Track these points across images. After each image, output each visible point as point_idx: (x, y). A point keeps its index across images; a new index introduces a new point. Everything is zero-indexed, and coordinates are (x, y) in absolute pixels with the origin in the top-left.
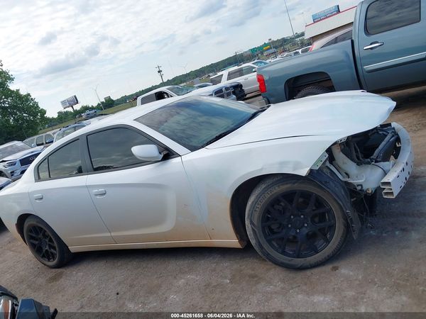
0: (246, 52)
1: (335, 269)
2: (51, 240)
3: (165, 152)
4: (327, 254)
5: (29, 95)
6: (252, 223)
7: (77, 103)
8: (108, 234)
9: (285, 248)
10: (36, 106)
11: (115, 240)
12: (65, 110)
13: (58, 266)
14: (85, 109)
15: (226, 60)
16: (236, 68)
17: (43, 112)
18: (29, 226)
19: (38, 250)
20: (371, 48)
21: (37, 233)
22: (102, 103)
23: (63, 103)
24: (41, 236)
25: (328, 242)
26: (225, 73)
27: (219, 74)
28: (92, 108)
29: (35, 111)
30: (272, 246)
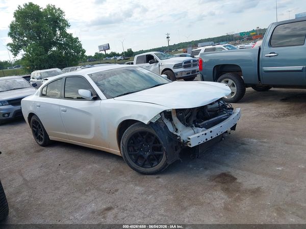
0: (236, 34)
1: (158, 178)
2: (41, 130)
3: (95, 96)
4: (156, 169)
5: (77, 38)
6: (122, 143)
7: (109, 49)
8: (66, 134)
9: (137, 160)
10: (80, 46)
11: (69, 138)
12: (100, 52)
13: (43, 145)
14: (114, 54)
15: (220, 37)
16: (211, 47)
17: (84, 51)
18: (34, 120)
19: (35, 134)
20: (270, 56)
21: (36, 125)
22: (125, 52)
23: (100, 47)
24: (38, 127)
25: (158, 163)
26: (203, 49)
27: (199, 49)
28: (118, 55)
29: (79, 49)
30: (131, 158)
